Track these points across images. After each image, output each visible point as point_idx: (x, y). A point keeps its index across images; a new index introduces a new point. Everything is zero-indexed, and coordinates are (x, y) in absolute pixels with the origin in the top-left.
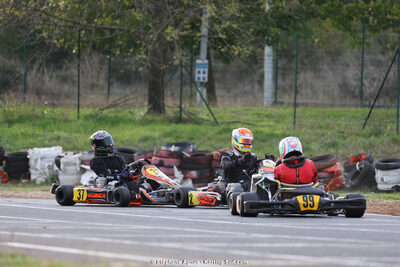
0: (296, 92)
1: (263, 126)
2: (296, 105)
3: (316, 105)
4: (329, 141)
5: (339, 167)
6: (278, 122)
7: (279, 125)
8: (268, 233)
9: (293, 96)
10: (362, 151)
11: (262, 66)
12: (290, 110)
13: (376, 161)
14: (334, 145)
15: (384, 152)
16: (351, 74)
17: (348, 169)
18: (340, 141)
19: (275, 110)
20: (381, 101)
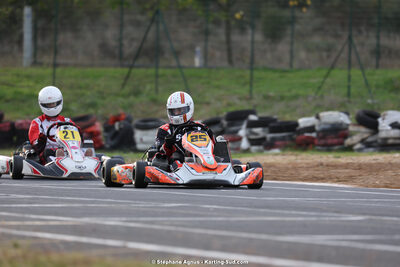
0: (56, 52)
1: (23, 87)
2: (55, 65)
3: (75, 66)
4: (88, 101)
5: (99, 127)
8: (28, 194)
9: (52, 56)
10: (121, 111)
11: (21, 27)
12: (49, 71)
13: (135, 121)
14: (93, 105)
15: (143, 112)
16: (111, 34)
17: (108, 128)
18: (100, 102)
19: (35, 71)
20: (140, 61)
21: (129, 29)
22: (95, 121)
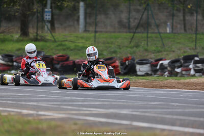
0: (96, 25)
1: (79, 43)
2: (96, 32)
3: (106, 32)
4: (112, 50)
5: (118, 63)
6: (87, 41)
7: (87, 42)
8: (81, 97)
9: (94, 27)
10: (129, 55)
11: (78, 12)
12: (93, 35)
13: (136, 60)
14: (115, 52)
15: (140, 56)
16: (124, 16)
17: (122, 64)
18: (118, 50)
19: (86, 35)
20: (139, 30)
21: (134, 14)
22: (116, 60)
